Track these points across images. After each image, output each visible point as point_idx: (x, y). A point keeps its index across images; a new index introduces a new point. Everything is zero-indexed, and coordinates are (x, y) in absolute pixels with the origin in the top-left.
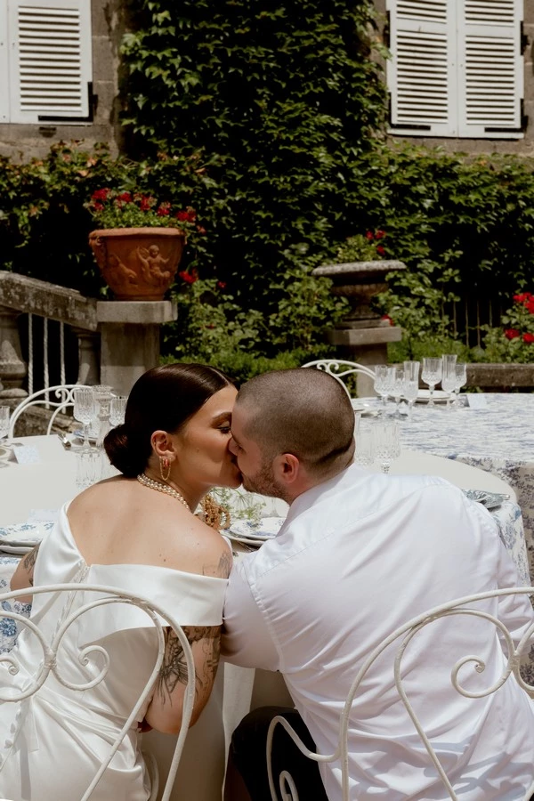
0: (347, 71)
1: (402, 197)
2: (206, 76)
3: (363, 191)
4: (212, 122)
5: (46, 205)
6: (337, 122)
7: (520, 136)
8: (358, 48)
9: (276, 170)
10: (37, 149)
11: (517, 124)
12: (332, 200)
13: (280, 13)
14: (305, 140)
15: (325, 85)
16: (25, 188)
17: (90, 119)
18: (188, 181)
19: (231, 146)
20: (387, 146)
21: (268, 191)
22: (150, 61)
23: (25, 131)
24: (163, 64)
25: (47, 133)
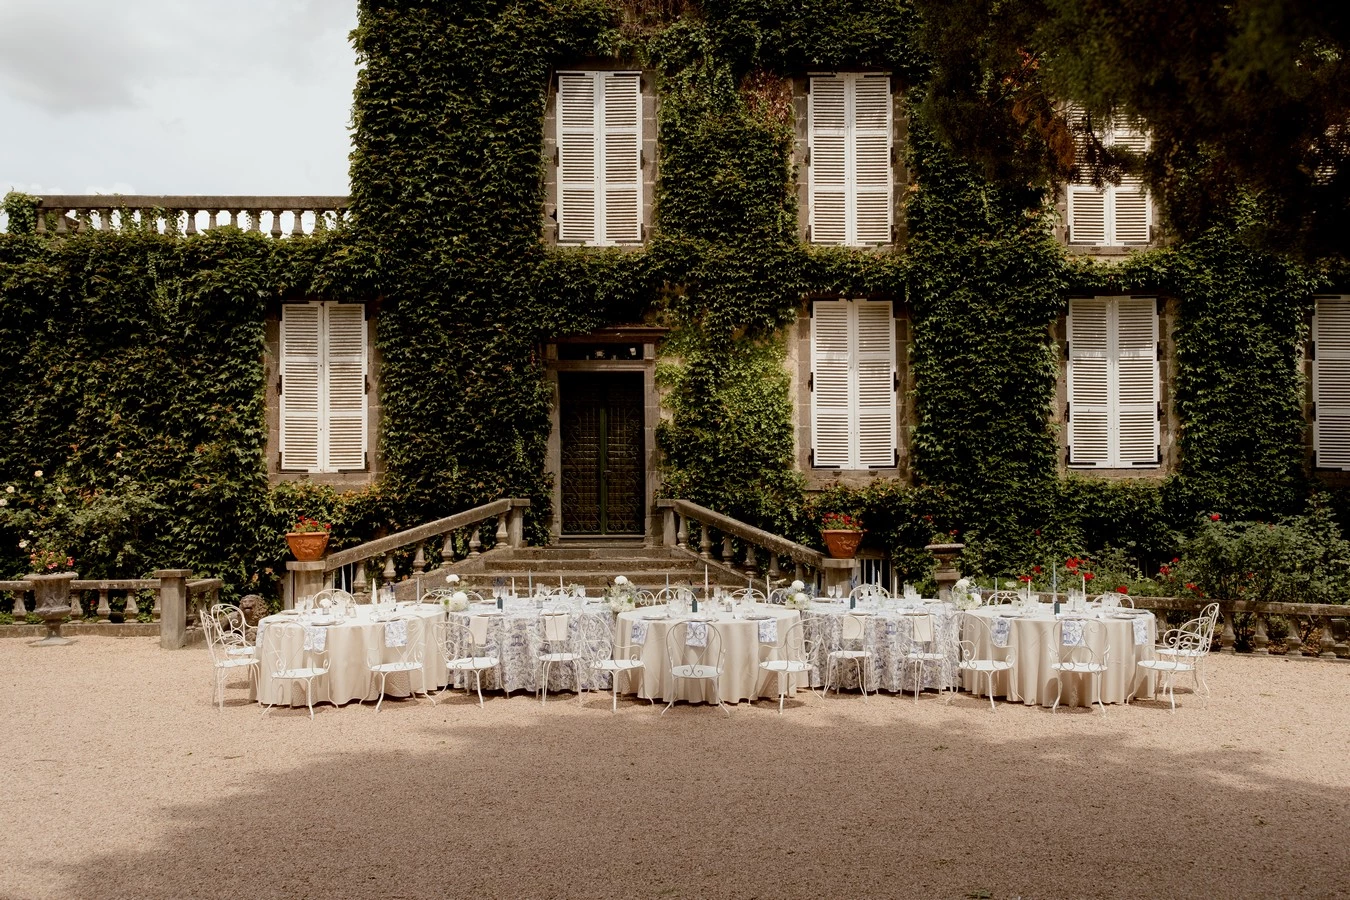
0: (1031, 440)
1: (1064, 503)
2: (946, 446)
3: (1038, 502)
4: (951, 469)
5: (865, 509)
6: (1025, 465)
7: (1158, 466)
8: (1039, 427)
9: (985, 492)
10: (866, 482)
11: (1156, 459)
12: (1019, 505)
13: (988, 413)
14: (1001, 476)
15: (1014, 448)
16: (855, 502)
17: (895, 466)
18: (936, 498)
19: (962, 479)
20: (1062, 474)
21: (980, 502)
22: (921, 439)
23: (862, 473)
24: (927, 440)
25: (873, 474)
